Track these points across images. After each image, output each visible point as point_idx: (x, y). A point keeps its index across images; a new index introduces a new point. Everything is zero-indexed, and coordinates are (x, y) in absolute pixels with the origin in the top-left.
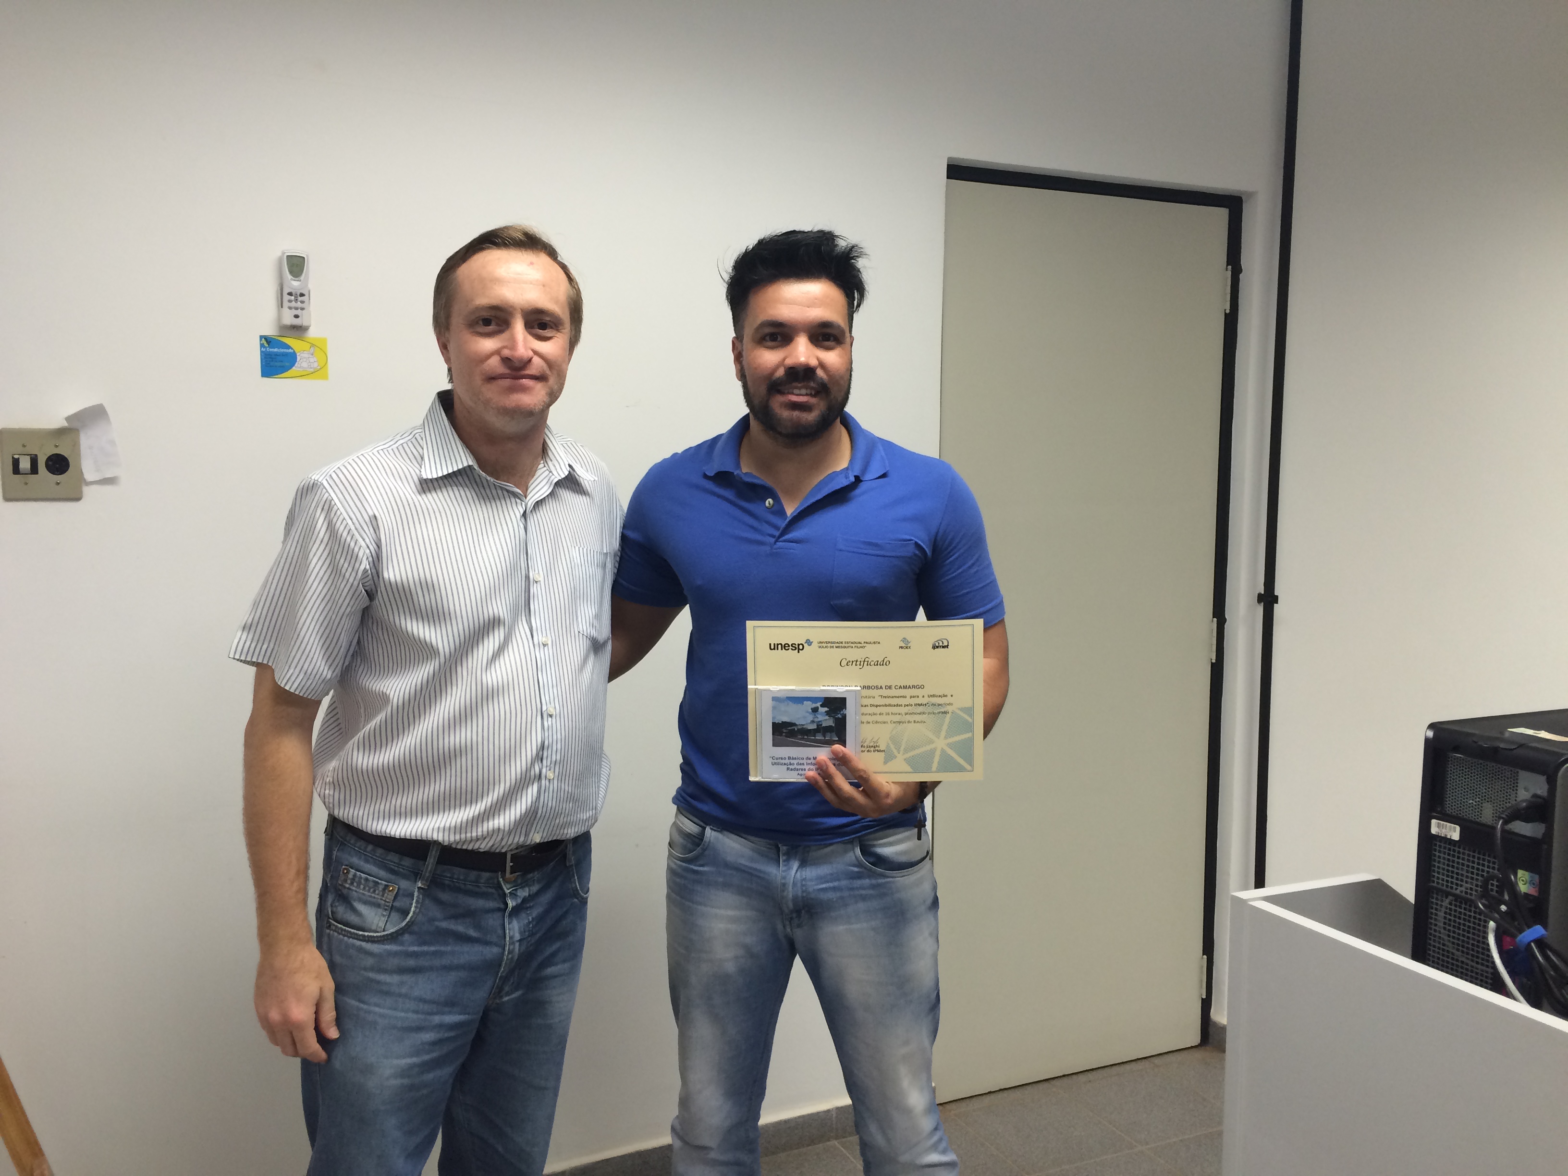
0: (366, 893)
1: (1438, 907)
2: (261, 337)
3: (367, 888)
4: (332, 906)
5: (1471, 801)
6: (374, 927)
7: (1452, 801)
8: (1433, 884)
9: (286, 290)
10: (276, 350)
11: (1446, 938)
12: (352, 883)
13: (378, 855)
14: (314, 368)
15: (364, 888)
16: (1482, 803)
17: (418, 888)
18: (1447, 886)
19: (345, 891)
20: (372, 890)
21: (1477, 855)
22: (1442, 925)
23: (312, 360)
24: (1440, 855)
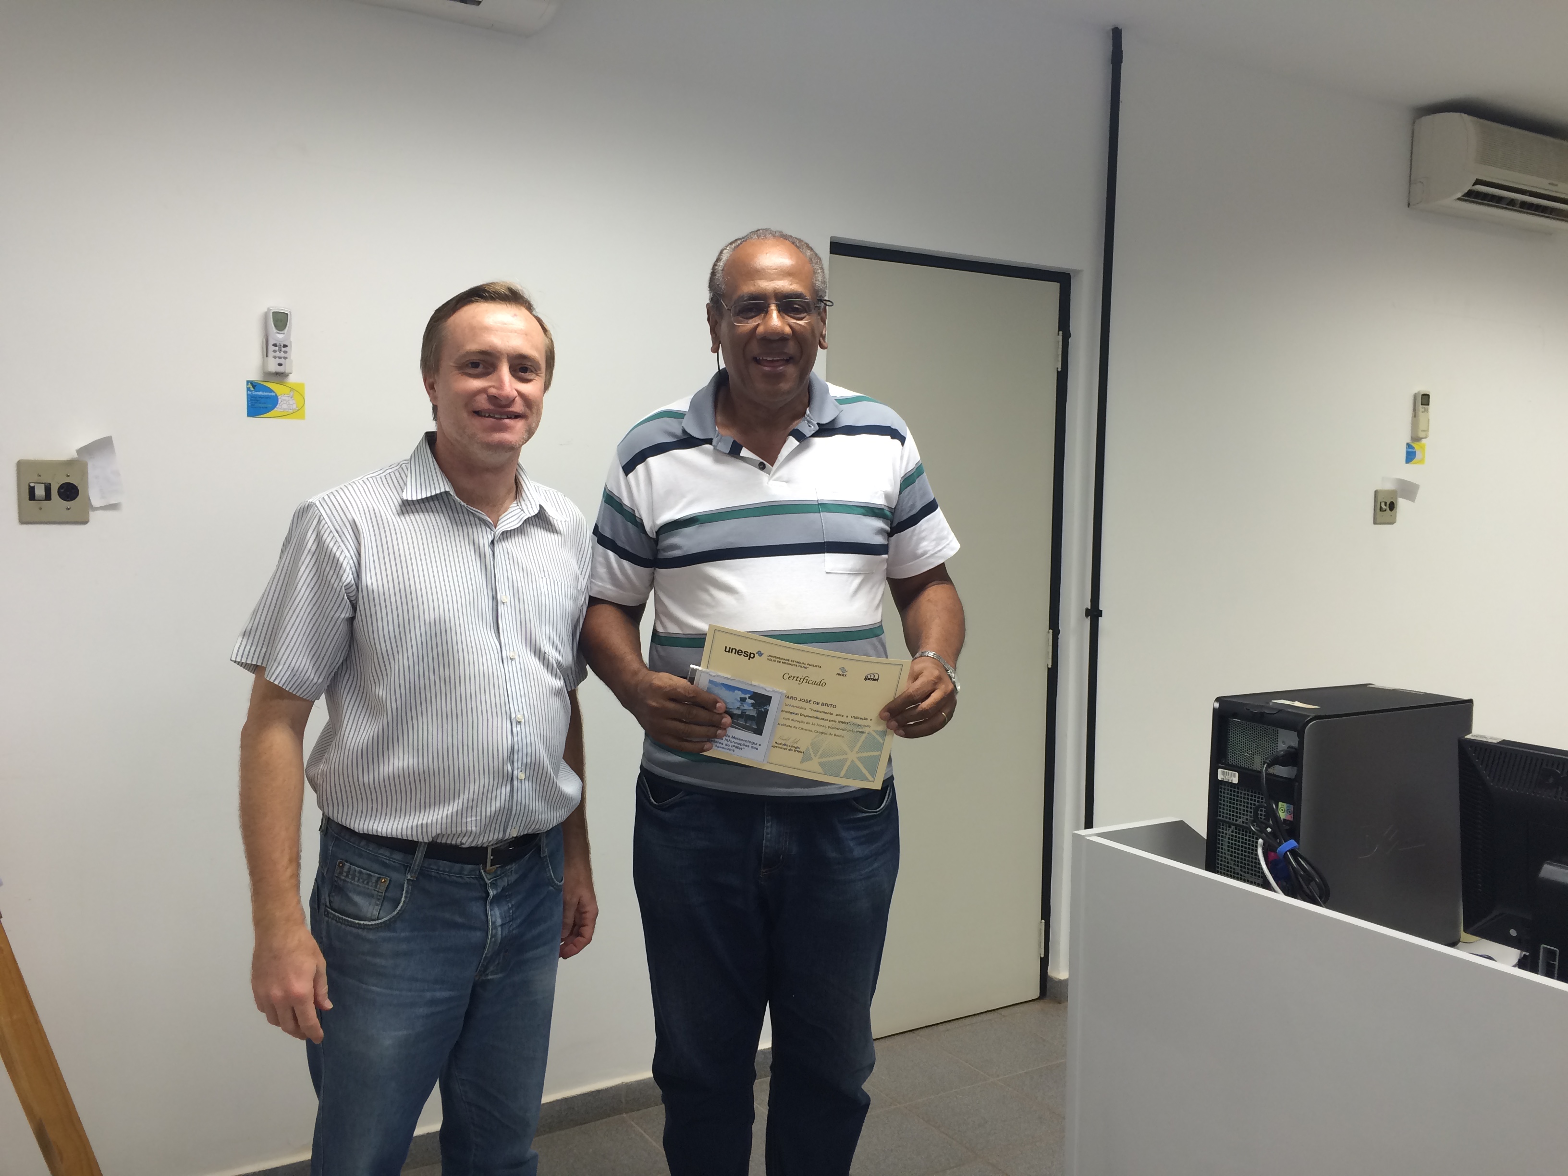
0: (360, 884)
1: (1224, 835)
2: (248, 382)
3: (361, 880)
4: (329, 896)
5: (1246, 754)
6: (369, 915)
7: (1233, 756)
8: (1219, 818)
9: (271, 342)
10: (260, 393)
11: (1229, 857)
12: (347, 876)
13: (371, 849)
14: (292, 409)
15: (359, 880)
16: (1253, 755)
17: (407, 879)
18: (1230, 819)
19: (341, 883)
20: (365, 882)
21: (1250, 794)
22: (1226, 848)
23: (291, 402)
24: (1225, 795)
